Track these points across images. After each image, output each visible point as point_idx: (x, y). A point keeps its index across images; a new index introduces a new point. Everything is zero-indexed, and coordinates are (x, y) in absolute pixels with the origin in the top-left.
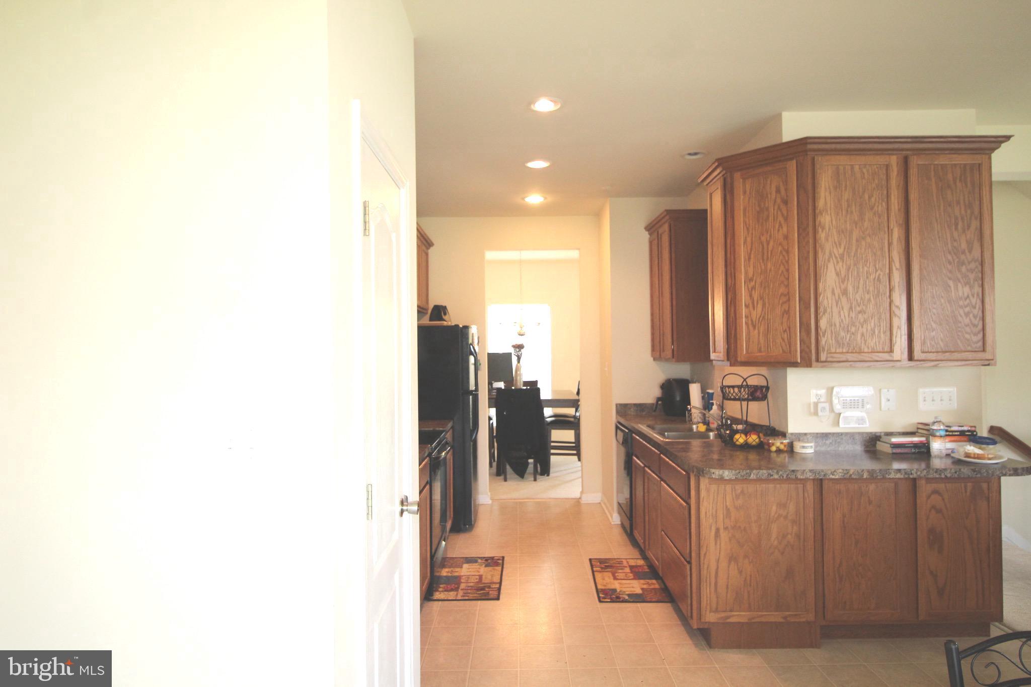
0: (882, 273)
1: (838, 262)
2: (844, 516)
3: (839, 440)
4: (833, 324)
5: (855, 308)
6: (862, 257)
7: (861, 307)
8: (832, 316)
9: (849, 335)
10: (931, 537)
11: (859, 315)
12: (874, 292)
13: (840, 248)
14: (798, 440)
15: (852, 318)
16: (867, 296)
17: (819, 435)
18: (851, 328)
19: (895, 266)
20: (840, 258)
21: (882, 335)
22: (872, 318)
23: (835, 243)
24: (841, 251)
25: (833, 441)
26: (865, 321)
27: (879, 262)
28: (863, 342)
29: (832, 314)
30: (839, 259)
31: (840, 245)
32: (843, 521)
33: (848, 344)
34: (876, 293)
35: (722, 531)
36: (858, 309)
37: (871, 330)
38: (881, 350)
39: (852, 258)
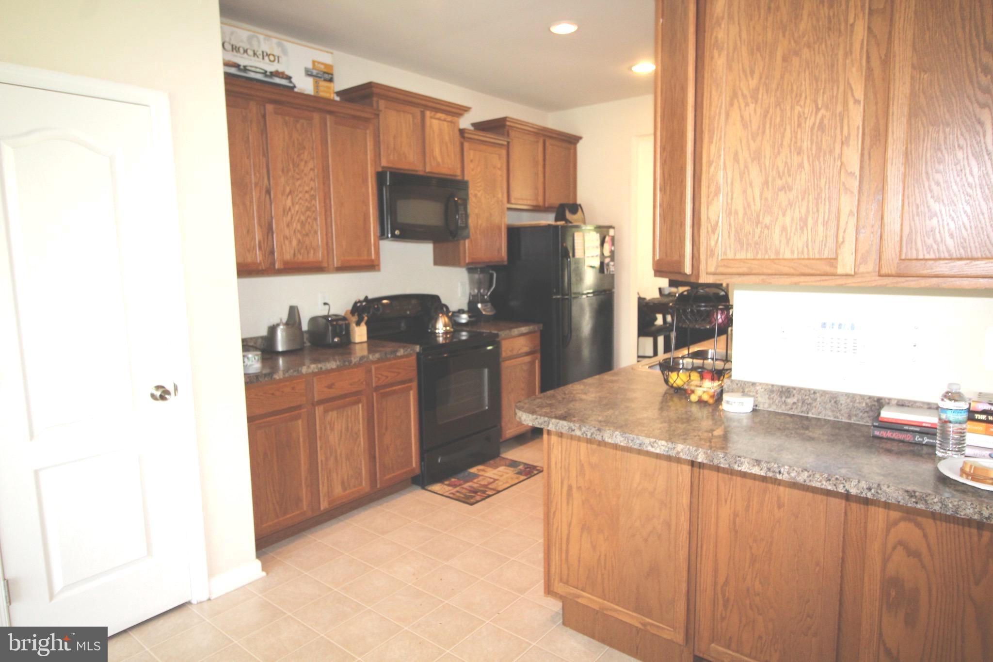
0: (828, 114)
1: (747, 105)
2: (736, 515)
3: (810, 401)
4: (733, 211)
5: (774, 180)
6: (792, 89)
7: (784, 180)
8: (732, 199)
9: (759, 229)
10: (893, 593)
11: (780, 193)
12: (811, 149)
13: (752, 76)
14: (741, 390)
15: (766, 199)
16: (796, 159)
17: (775, 388)
18: (763, 218)
19: (853, 95)
20: (752, 97)
21: (820, 228)
22: (803, 199)
23: (744, 71)
24: (753, 83)
25: (798, 400)
26: (790, 204)
27: (824, 93)
28: (784, 241)
29: (732, 195)
30: (749, 100)
31: (752, 72)
32: (734, 523)
33: (756, 244)
34: (814, 152)
35: (574, 490)
36: (779, 183)
37: (801, 219)
38: (817, 256)
39: (773, 93)
